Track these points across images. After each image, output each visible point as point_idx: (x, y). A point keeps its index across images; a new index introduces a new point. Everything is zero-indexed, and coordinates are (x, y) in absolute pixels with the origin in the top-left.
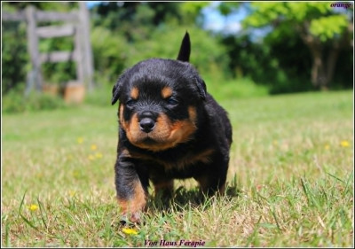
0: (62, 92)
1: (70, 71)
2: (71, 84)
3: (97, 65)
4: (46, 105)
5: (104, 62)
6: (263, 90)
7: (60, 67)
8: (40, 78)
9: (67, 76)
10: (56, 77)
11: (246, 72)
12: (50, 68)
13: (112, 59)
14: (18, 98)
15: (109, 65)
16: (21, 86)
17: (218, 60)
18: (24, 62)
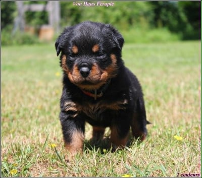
0: (38, 32)
1: (44, 18)
2: (44, 27)
3: (62, 14)
4: (26, 41)
5: (67, 12)
6: (175, 37)
7: (37, 15)
8: (23, 22)
9: (42, 21)
10: (35, 22)
11: (165, 24)
12: (30, 16)
13: (73, 10)
14: (8, 35)
15: (71, 15)
16: (10, 27)
17: (146, 15)
18: (13, 10)
